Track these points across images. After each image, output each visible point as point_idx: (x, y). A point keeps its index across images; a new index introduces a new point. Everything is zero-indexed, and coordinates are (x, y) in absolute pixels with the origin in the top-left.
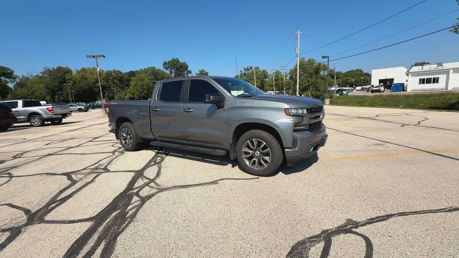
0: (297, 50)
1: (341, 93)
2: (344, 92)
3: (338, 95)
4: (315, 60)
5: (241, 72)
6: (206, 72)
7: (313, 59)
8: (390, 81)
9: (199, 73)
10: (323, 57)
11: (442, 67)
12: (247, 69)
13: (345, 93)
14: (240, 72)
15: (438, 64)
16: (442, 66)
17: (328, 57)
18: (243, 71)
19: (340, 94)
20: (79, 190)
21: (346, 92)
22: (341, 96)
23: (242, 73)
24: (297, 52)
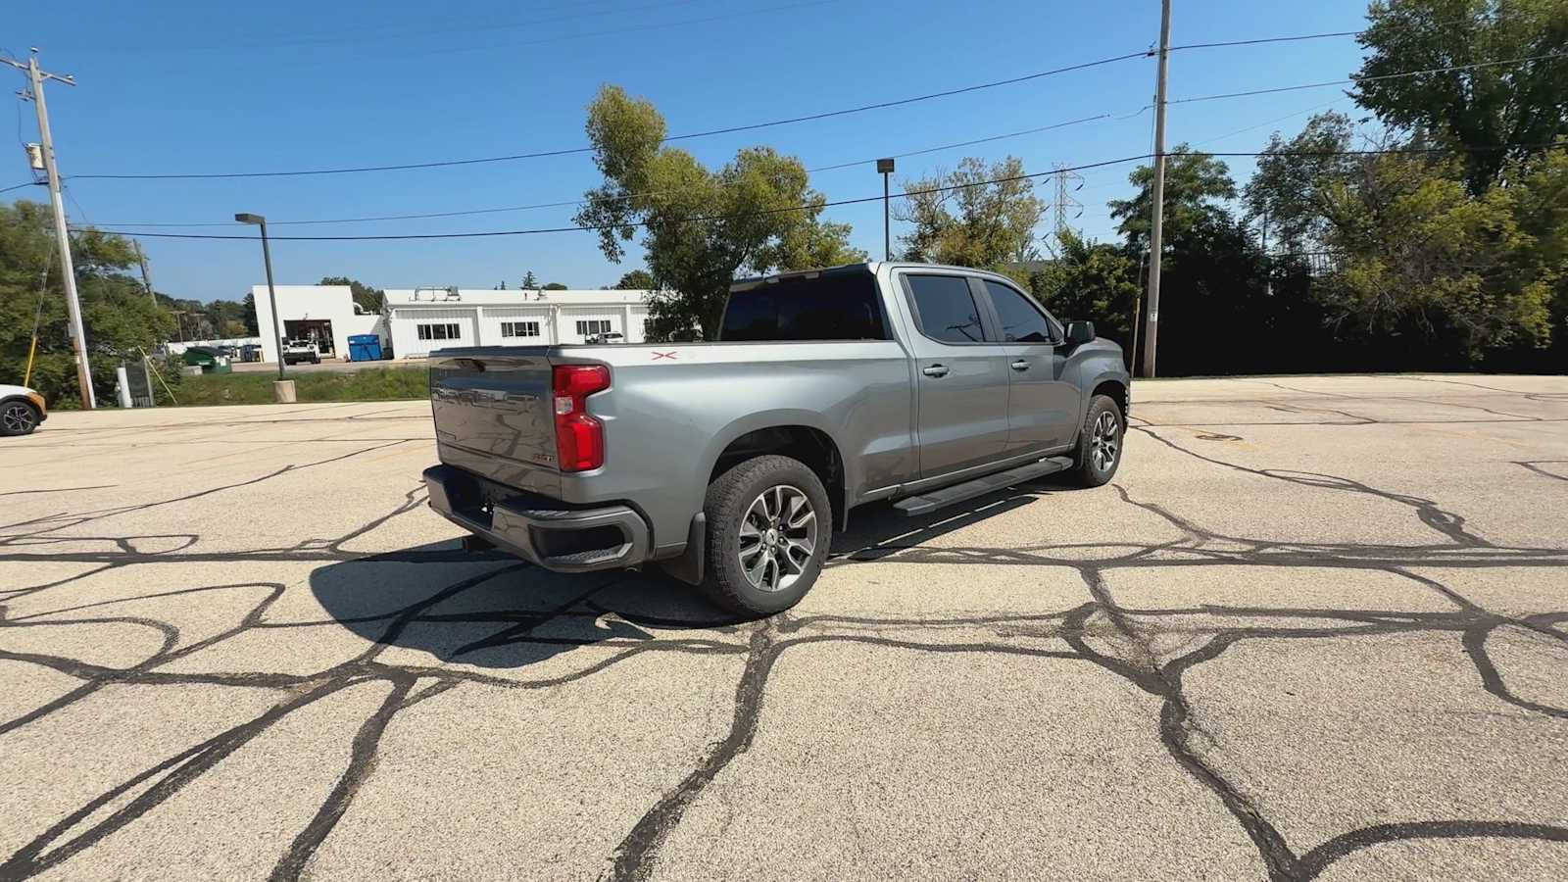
0: (37, 152)
1: (207, 363)
2: (217, 359)
3: (198, 371)
8: (318, 328)
10: (240, 218)
11: (457, 297)
13: (222, 361)
15: (449, 290)
16: (457, 295)
19: (204, 367)
20: (1260, 611)
21: (224, 360)
22: (207, 375)
24: (38, 164)
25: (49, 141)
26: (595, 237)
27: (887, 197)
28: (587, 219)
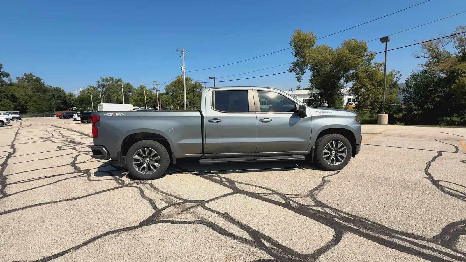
0: (182, 68)
4: (192, 79)
5: (99, 82)
6: (37, 77)
7: (190, 78)
9: (23, 78)
10: (210, 78)
12: (107, 80)
14: (97, 83)
17: (214, 78)
18: (101, 82)
23: (100, 84)
24: (182, 70)
25: (184, 65)
26: (294, 75)
27: (386, 51)
28: (292, 70)
